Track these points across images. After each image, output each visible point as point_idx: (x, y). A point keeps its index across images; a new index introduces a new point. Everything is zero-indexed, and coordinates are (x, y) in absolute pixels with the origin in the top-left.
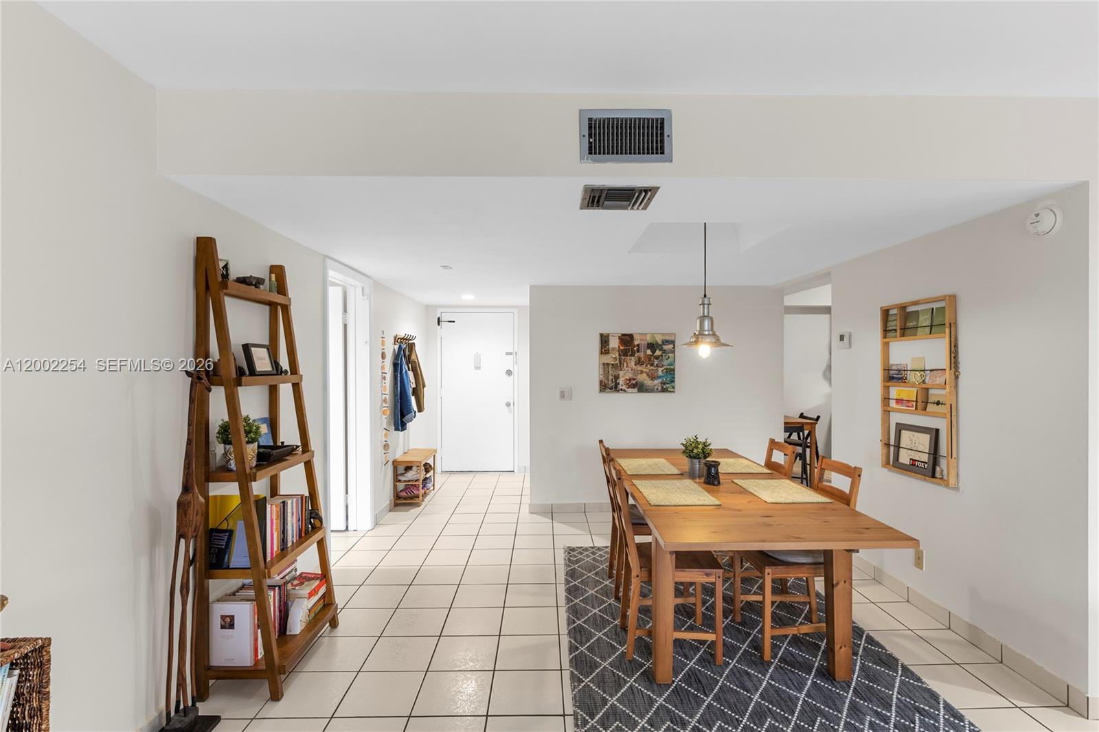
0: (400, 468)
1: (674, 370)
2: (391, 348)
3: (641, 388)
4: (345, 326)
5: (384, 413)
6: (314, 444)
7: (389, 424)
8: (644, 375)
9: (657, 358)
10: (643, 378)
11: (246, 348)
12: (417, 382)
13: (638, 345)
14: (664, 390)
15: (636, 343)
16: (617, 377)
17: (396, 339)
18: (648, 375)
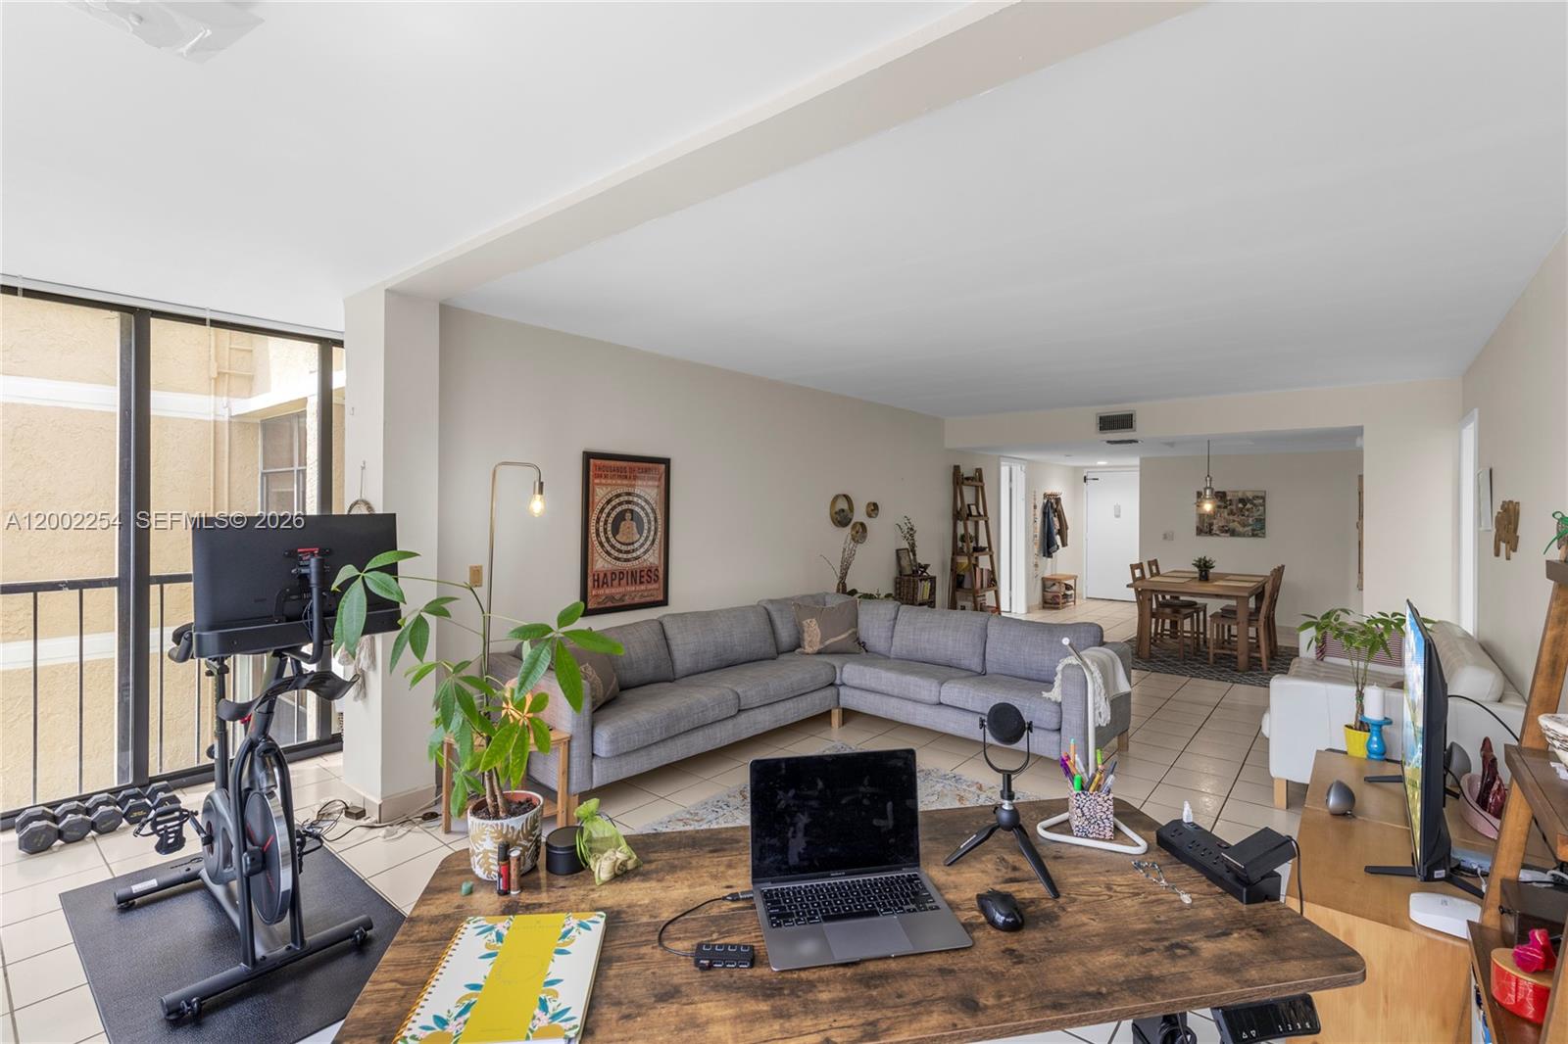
0: (1047, 584)
1: (1264, 519)
2: (1040, 502)
3: (1233, 533)
4: (1011, 490)
5: (1035, 544)
6: (994, 549)
7: (1039, 552)
8: (1236, 523)
9: (1248, 510)
10: (1235, 525)
11: (969, 505)
12: (1060, 525)
13: (1230, 500)
14: (1254, 535)
15: (1228, 498)
16: (1211, 525)
17: (1045, 495)
18: (1239, 523)
